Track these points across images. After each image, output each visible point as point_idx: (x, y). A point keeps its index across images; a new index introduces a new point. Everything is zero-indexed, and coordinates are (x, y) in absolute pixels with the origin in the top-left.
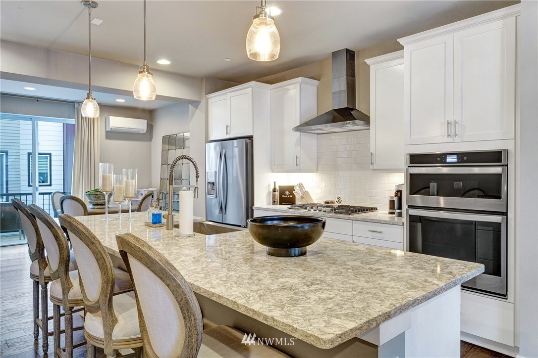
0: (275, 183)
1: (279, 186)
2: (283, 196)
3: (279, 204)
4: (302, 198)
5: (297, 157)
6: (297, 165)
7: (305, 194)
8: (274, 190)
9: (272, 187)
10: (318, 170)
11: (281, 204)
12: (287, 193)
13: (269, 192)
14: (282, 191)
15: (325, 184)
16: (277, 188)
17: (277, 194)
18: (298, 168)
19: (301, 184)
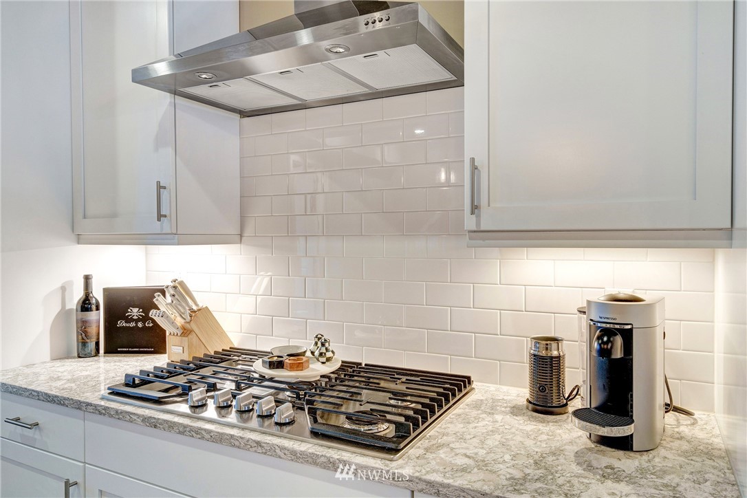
0: (87, 279)
1: (105, 290)
2: (121, 324)
3: (107, 352)
4: (186, 332)
5: (160, 187)
6: (160, 216)
7: (199, 317)
8: (86, 305)
9: (79, 294)
10: (246, 234)
11: (111, 350)
12: (135, 312)
13: (64, 314)
14: (117, 305)
15: (266, 280)
16: (98, 295)
17: (98, 318)
18: (166, 226)
19: (181, 283)
